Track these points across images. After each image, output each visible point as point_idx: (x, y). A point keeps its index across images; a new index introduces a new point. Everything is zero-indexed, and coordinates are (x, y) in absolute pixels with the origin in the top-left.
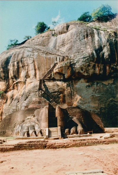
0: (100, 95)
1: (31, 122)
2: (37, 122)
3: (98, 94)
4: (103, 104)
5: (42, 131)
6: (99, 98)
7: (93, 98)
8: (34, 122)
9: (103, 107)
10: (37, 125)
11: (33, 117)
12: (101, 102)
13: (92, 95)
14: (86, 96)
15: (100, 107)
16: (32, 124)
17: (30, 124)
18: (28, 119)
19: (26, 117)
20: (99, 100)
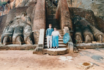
0: (100, 3)
1: (21, 23)
2: (29, 22)
3: (99, 2)
4: (102, 12)
5: (34, 35)
6: (99, 6)
7: (93, 5)
8: (24, 23)
9: (101, 16)
10: (28, 26)
11: (24, 16)
12: (100, 10)
13: (93, 3)
14: (87, 3)
15: (98, 15)
16: (20, 25)
17: (18, 25)
18: (17, 19)
19: (15, 17)
20: (99, 8)
